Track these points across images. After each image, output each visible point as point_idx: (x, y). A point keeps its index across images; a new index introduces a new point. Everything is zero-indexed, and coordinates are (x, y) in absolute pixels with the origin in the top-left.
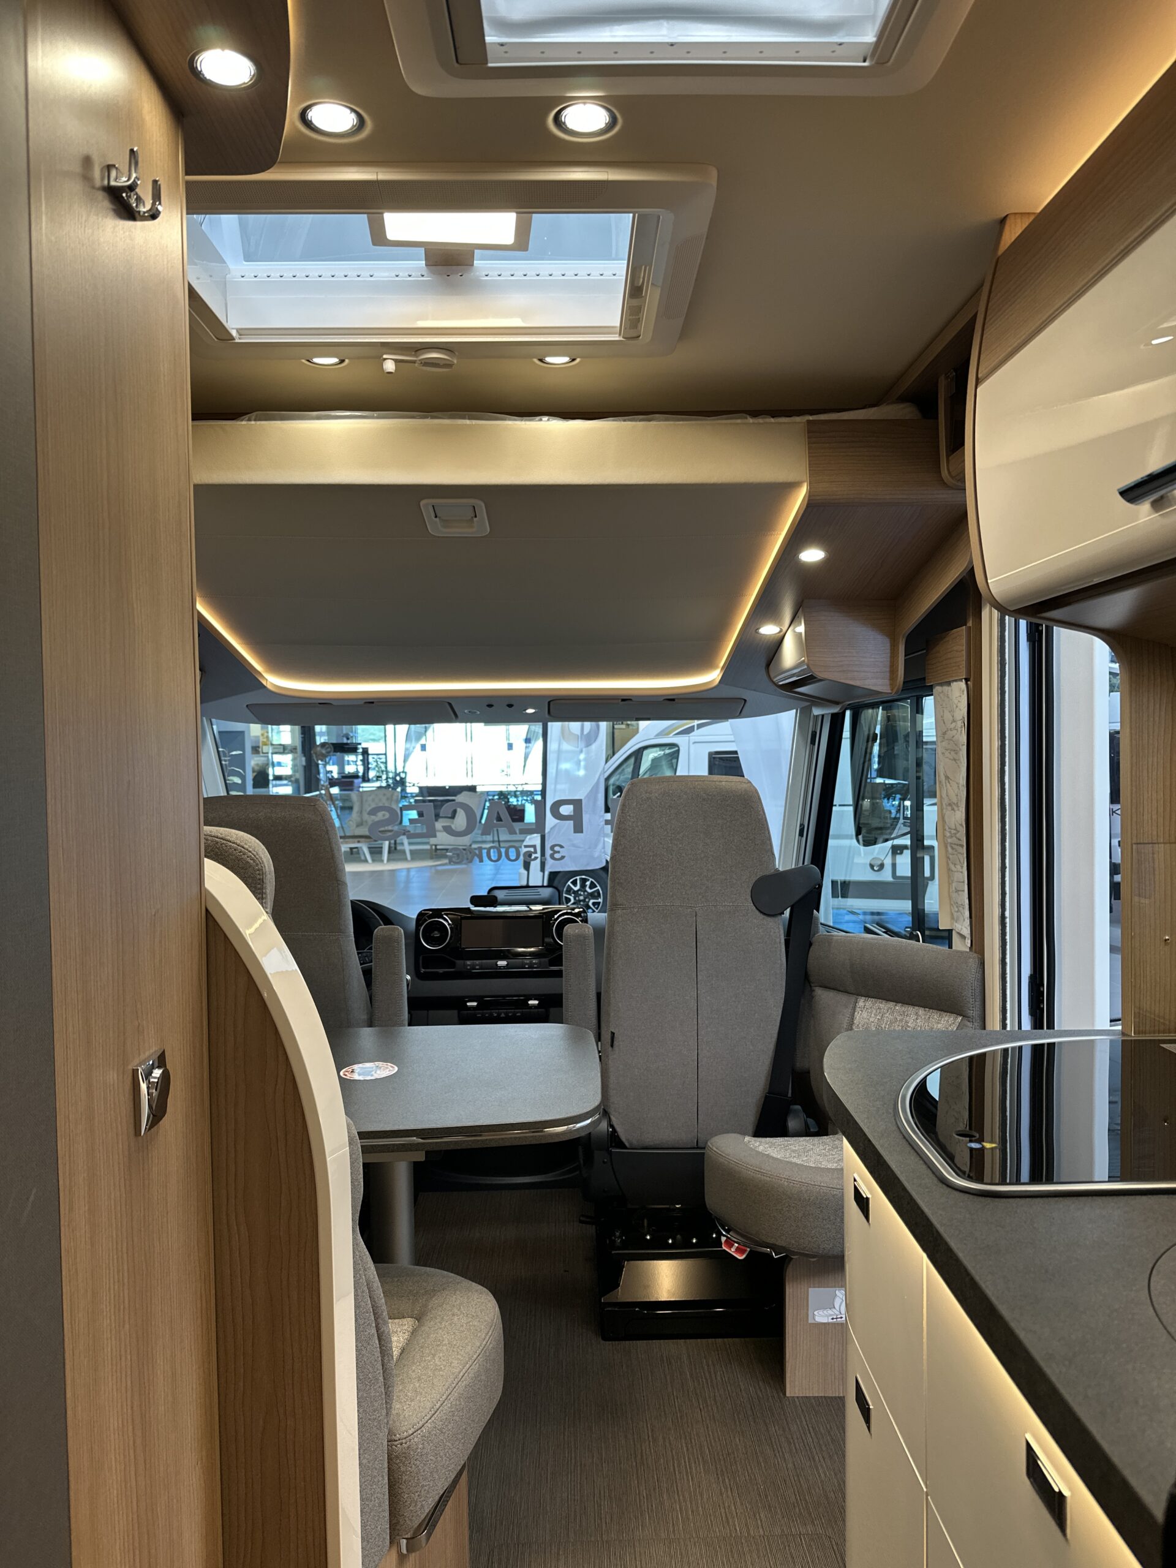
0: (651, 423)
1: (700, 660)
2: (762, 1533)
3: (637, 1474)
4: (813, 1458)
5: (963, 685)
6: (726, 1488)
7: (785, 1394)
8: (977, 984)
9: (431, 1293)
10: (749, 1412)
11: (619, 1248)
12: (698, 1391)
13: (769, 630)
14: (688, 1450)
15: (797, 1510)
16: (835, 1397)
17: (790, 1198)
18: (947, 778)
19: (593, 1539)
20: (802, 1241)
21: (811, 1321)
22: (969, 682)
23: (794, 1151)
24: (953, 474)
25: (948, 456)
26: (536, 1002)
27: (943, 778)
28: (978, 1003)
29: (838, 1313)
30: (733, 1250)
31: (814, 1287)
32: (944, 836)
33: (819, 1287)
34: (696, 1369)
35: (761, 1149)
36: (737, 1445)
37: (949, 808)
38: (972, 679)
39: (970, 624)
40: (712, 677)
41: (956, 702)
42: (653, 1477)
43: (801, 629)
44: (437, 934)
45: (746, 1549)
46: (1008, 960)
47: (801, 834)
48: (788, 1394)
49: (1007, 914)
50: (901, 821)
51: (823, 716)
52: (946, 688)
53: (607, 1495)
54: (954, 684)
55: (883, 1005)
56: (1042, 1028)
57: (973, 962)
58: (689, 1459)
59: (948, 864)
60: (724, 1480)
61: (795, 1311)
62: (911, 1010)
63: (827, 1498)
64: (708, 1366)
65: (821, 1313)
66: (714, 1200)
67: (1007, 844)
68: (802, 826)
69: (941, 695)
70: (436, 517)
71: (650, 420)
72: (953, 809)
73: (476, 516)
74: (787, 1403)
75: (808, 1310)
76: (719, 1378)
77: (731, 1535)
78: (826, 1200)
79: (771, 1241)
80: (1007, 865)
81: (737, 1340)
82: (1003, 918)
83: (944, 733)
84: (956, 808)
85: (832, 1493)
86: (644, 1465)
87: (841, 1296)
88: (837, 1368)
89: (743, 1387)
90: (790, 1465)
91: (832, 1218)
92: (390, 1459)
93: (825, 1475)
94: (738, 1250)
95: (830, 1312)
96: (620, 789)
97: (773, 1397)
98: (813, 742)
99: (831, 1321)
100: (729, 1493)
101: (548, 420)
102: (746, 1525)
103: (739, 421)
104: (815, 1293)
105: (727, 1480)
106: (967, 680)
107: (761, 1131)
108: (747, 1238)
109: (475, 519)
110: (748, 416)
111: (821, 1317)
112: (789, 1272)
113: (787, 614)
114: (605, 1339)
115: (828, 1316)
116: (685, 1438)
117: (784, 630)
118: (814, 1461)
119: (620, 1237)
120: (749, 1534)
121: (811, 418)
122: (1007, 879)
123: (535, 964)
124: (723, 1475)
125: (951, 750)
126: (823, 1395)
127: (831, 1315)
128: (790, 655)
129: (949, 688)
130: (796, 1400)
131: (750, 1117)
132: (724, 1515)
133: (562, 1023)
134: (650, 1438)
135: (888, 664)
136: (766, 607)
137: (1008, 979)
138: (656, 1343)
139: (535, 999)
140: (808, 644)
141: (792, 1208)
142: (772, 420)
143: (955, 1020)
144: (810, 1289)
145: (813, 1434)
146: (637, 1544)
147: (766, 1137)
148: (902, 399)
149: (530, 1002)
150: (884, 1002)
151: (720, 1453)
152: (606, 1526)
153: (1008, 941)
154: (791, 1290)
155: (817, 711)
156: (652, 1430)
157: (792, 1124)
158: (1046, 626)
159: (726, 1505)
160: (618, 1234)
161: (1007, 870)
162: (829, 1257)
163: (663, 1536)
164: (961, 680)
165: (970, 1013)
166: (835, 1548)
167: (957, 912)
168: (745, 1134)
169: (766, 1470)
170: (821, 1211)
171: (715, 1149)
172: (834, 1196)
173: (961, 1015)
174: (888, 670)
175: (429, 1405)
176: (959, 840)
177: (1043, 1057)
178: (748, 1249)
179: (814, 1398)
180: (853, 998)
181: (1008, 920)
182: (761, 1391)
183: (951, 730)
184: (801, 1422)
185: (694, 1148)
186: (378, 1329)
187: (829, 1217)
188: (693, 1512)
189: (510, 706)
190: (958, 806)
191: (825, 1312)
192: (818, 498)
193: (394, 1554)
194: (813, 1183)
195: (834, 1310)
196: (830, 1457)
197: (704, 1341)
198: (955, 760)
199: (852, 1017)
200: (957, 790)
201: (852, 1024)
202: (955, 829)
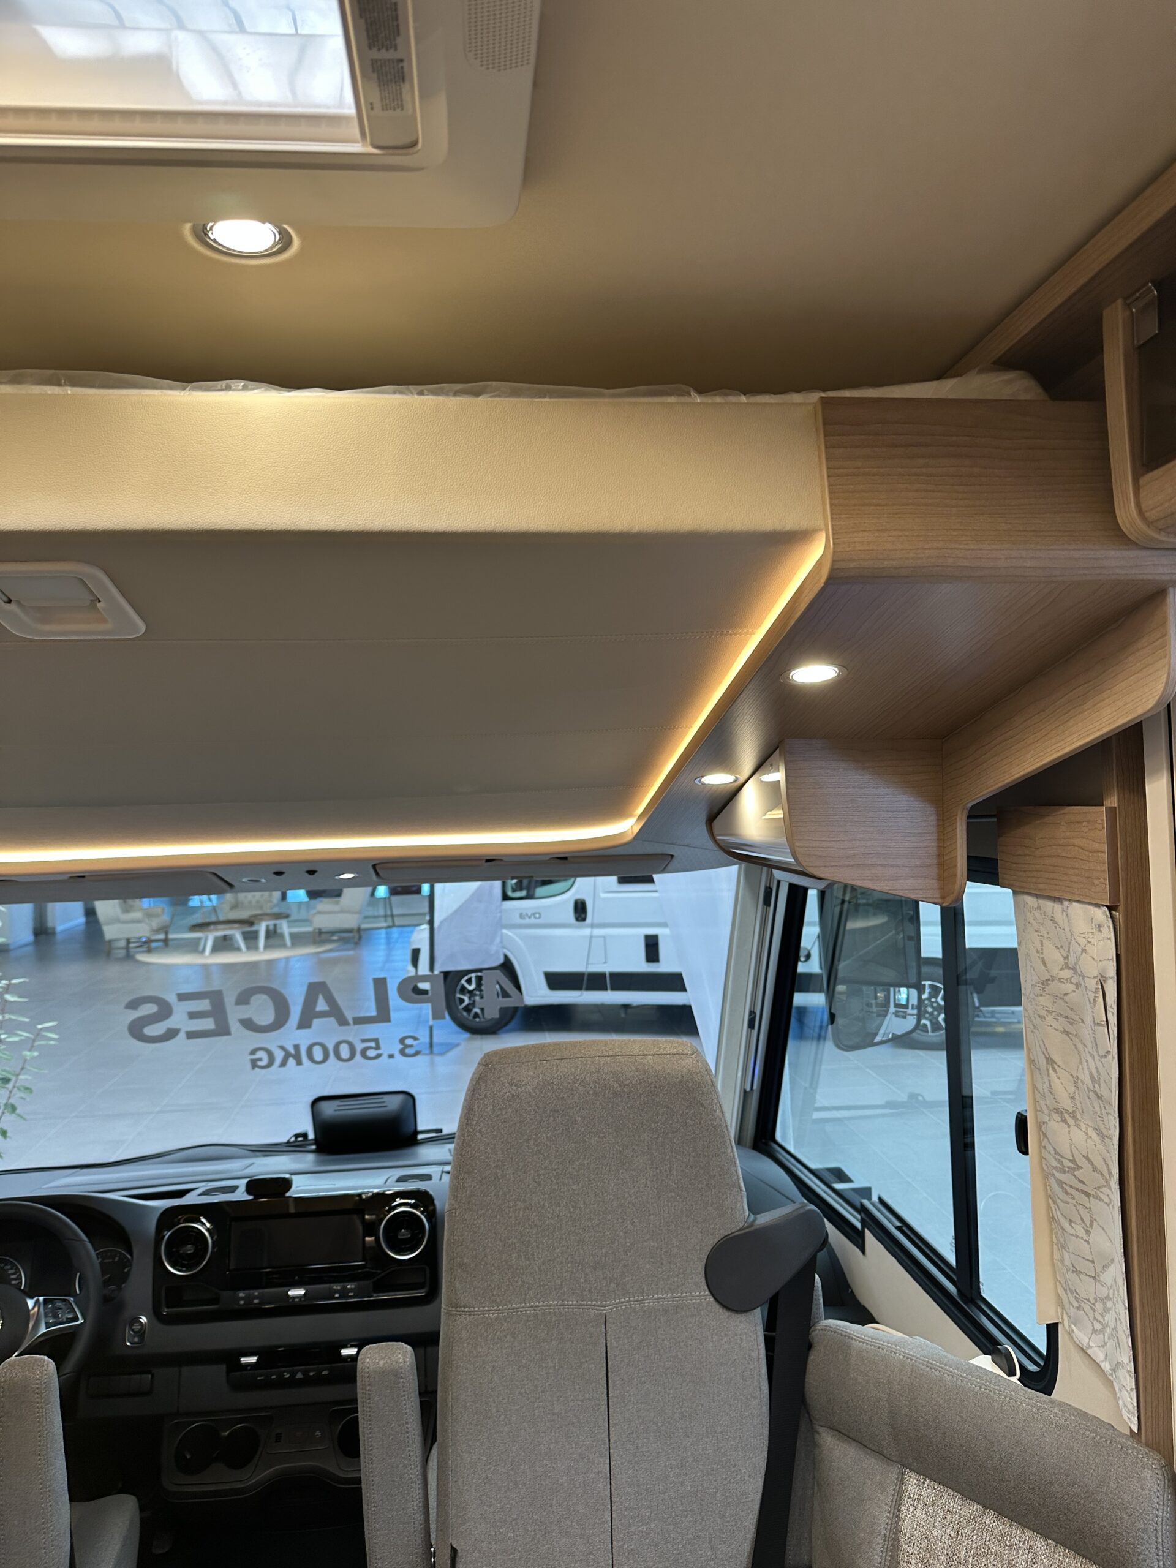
5: (1100, 915)
13: (715, 779)
22: (1116, 915)
24: (1148, 516)
25: (1136, 477)
26: (353, 1350)
37: (1057, 1117)
38: (1121, 908)
39: (1112, 801)
40: (625, 827)
41: (1083, 942)
44: (189, 1249)
47: (751, 1025)
52: (1049, 905)
54: (1077, 907)
55: (959, 1507)
57: (1153, 1480)
59: (1051, 1209)
62: (1018, 1534)
68: (752, 1013)
69: (1036, 913)
70: (9, 601)
72: (1065, 1121)
73: (98, 599)
83: (1045, 982)
84: (1070, 1121)
98: (767, 902)
101: (245, 388)
103: (672, 399)
106: (1110, 908)
109: (99, 604)
110: (693, 393)
113: (748, 756)
117: (742, 779)
121: (829, 395)
128: (752, 815)
129: (1057, 907)
135: (934, 851)
139: (351, 1347)
140: (791, 803)
149: (344, 1351)
164: (1098, 906)
174: (934, 861)
189: (311, 872)
192: (852, 565)
198: (1067, 1033)
199: (897, 1517)
200: (1072, 1089)
201: (896, 1530)
202: (1073, 1161)
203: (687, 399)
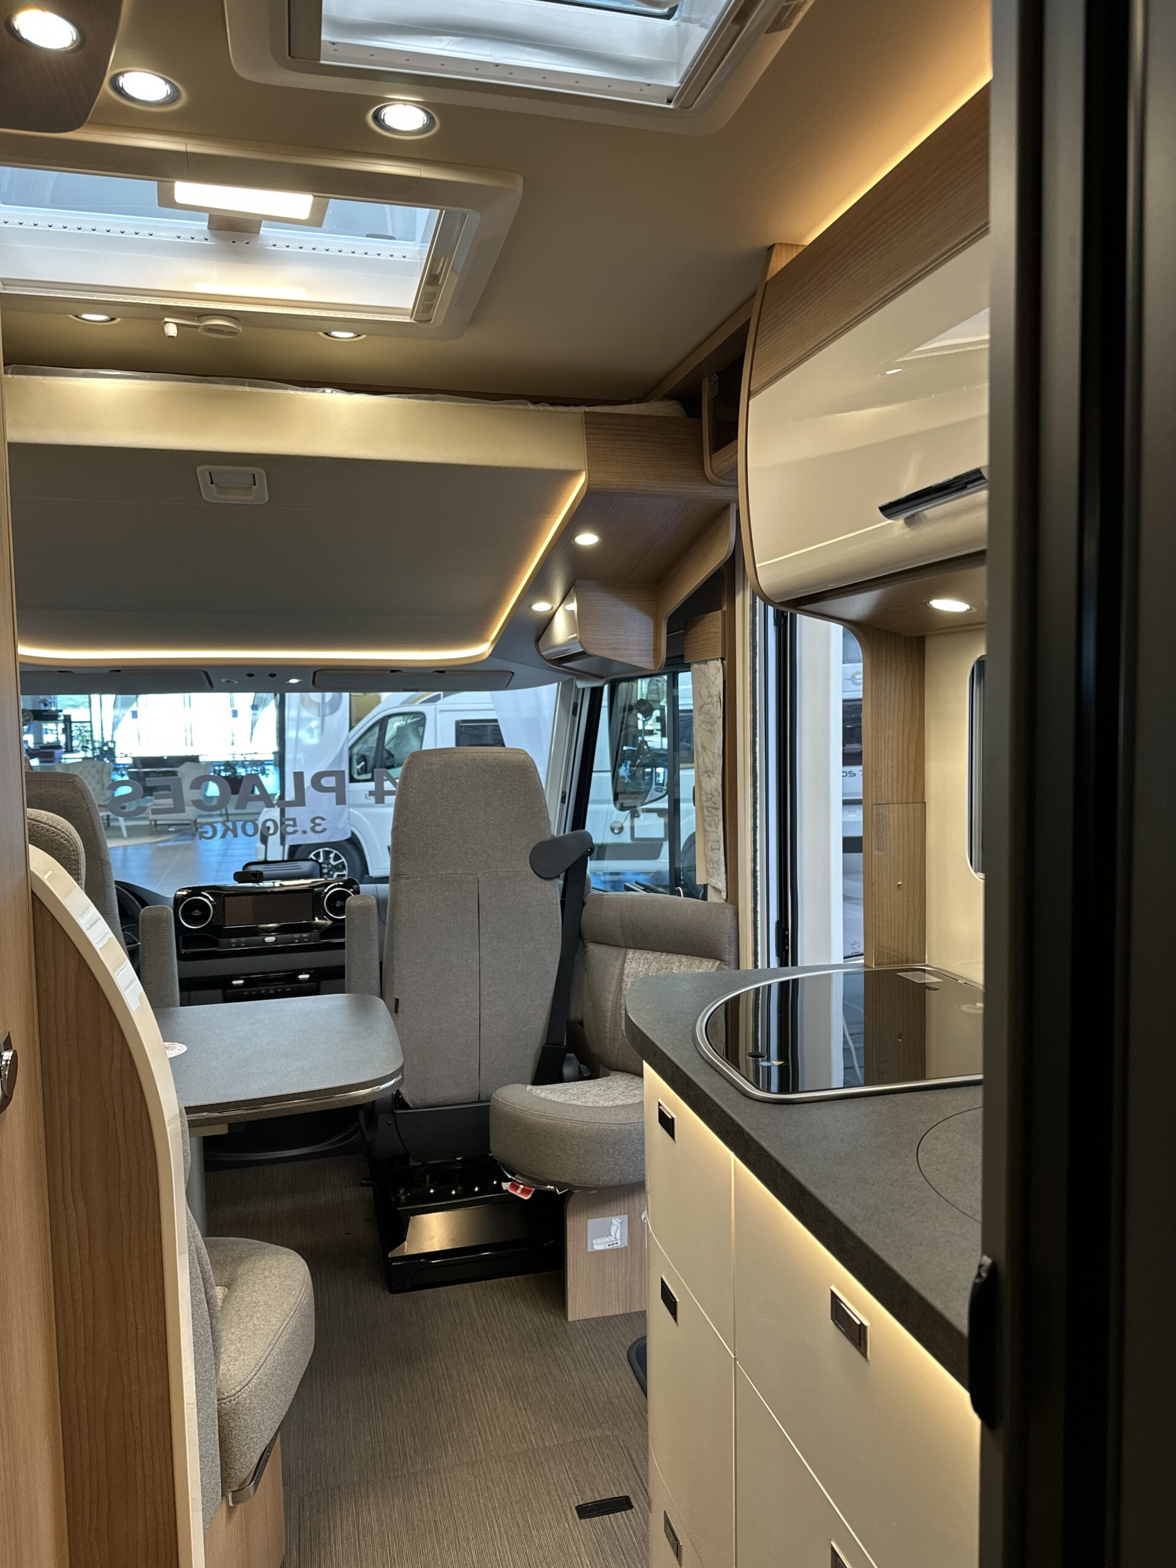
0: (435, 402)
1: (472, 633)
2: (556, 1442)
3: (436, 1408)
4: (597, 1371)
5: (719, 663)
6: (520, 1409)
7: (566, 1318)
8: (732, 931)
9: (240, 1260)
10: (536, 1340)
11: (404, 1205)
12: (487, 1328)
13: (541, 607)
14: (482, 1381)
15: (586, 1417)
16: (612, 1316)
17: (573, 1137)
18: (704, 747)
19: (399, 1473)
20: (584, 1175)
21: (589, 1250)
22: (724, 662)
23: (573, 1094)
24: (716, 471)
25: (711, 455)
26: (307, 976)
27: (700, 748)
28: (733, 949)
29: (613, 1239)
30: (519, 1191)
31: (592, 1218)
32: (701, 800)
33: (596, 1218)
34: (482, 1308)
35: (543, 1095)
36: (526, 1370)
37: (706, 775)
38: (726, 659)
39: (725, 608)
40: (482, 649)
41: (713, 679)
42: (451, 1410)
43: (573, 606)
44: (197, 913)
45: (543, 1459)
46: (759, 909)
47: (563, 801)
48: (570, 1319)
49: (758, 868)
50: (654, 787)
51: (584, 689)
52: (702, 666)
53: (409, 1433)
54: (711, 663)
55: (650, 956)
56: (787, 965)
57: (729, 912)
58: (484, 1389)
59: (704, 826)
60: (517, 1402)
61: (575, 1243)
62: (675, 958)
63: (611, 1403)
64: (494, 1304)
65: (599, 1241)
66: (499, 1147)
67: (758, 806)
68: (564, 793)
69: (699, 672)
70: (212, 483)
71: (434, 400)
72: (709, 776)
73: (255, 484)
74: (570, 1327)
75: (587, 1240)
76: (505, 1314)
77: (528, 1449)
78: (605, 1136)
79: (556, 1179)
80: (758, 825)
81: (519, 1277)
82: (755, 871)
83: (701, 707)
84: (711, 775)
85: (616, 1399)
86: (441, 1400)
87: (616, 1223)
88: (613, 1290)
89: (527, 1318)
90: (577, 1381)
91: (611, 1151)
92: (220, 1417)
93: (609, 1384)
94: (524, 1191)
95: (607, 1239)
96: (363, 758)
97: (556, 1323)
98: (574, 714)
99: (607, 1247)
100: (524, 1412)
101: (332, 392)
102: (542, 1438)
103: (520, 407)
104: (593, 1224)
105: (520, 1402)
106: (723, 659)
107: (537, 1081)
108: (531, 1178)
109: (254, 487)
110: (529, 403)
111: (599, 1245)
112: (570, 1206)
113: (558, 594)
114: (392, 1292)
115: (604, 1243)
116: (479, 1370)
117: (555, 607)
118: (598, 1374)
119: (405, 1193)
120: (545, 1446)
121: (587, 409)
122: (758, 837)
123: (305, 938)
124: (516, 1398)
125: (708, 722)
126: (601, 1316)
127: (607, 1242)
128: (561, 632)
129: (706, 666)
130: (577, 1323)
131: (529, 1066)
132: (520, 1433)
133: (343, 992)
134: (446, 1376)
135: (651, 642)
136: (539, 586)
137: (759, 926)
138: (443, 1290)
139: (306, 974)
140: (580, 621)
141: (574, 1146)
142: (551, 408)
143: (713, 964)
144: (589, 1221)
145: (595, 1351)
146: (442, 1471)
147: (546, 1084)
148: (670, 396)
149: (301, 977)
150: (650, 952)
151: (512, 1380)
152: (411, 1460)
153: (759, 892)
154: (572, 1224)
155: (581, 685)
156: (447, 1369)
157: (567, 1071)
158: (791, 614)
159: (522, 1423)
160: (402, 1191)
161: (758, 829)
162: (608, 1188)
163: (465, 1460)
164: (717, 659)
165: (727, 957)
166: (622, 1444)
167: (713, 868)
168: (525, 1083)
169: (555, 1387)
170: (601, 1146)
171: (500, 1100)
172: (612, 1131)
173: (718, 960)
174: (652, 648)
175: (253, 1363)
176: (715, 803)
177: (788, 992)
178: (533, 1189)
179: (593, 1319)
180: (623, 951)
181: (758, 874)
182: (545, 1320)
183: (707, 704)
184: (584, 1342)
185: (476, 1102)
186: (206, 1293)
187: (608, 1151)
188: (491, 1434)
189: (272, 675)
190: (713, 773)
191: (602, 1240)
192: (596, 487)
193: (224, 1508)
194: (593, 1121)
195: (610, 1237)
196: (612, 1368)
197: (488, 1282)
198: (710, 731)
199: (623, 968)
200: (712, 759)
201: (622, 974)
202: (711, 794)
203: (526, 407)
